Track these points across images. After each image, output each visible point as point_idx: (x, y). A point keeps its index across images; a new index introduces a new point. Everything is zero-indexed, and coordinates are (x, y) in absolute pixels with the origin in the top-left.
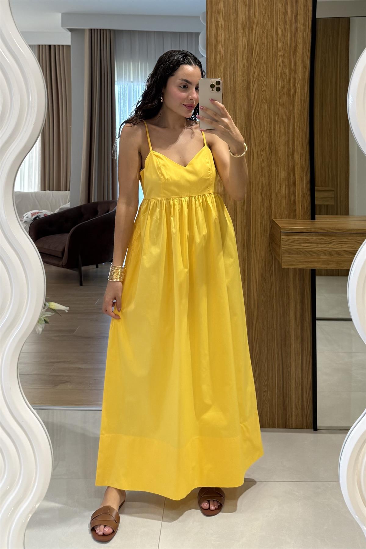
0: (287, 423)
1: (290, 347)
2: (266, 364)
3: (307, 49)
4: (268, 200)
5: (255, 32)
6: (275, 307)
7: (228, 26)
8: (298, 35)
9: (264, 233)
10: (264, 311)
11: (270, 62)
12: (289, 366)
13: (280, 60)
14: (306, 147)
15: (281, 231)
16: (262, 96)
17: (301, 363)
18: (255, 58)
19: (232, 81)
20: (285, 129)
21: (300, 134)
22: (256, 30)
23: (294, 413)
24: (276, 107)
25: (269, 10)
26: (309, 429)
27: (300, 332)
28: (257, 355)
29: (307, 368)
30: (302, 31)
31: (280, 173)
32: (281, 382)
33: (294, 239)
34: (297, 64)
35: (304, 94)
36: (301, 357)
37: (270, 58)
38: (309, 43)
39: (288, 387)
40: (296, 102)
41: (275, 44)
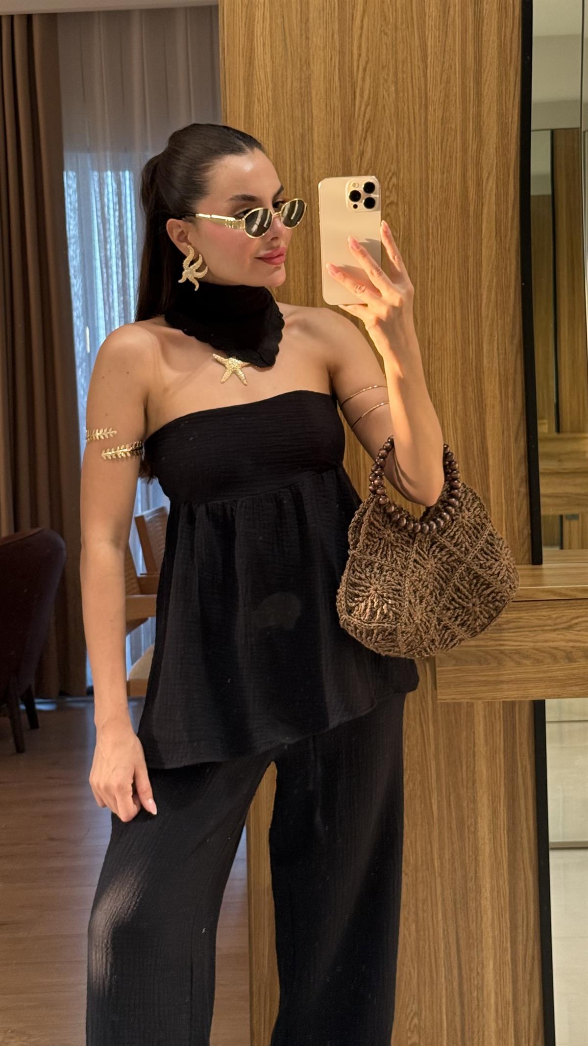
1: (479, 918)
2: (414, 968)
3: (512, 79)
5: (359, 32)
7: (283, 18)
8: (485, 38)
11: (406, 121)
12: (478, 973)
13: (434, 115)
14: (513, 358)
17: (512, 964)
18: (363, 108)
19: (299, 178)
20: (453, 310)
21: (499, 321)
22: (362, 28)
24: (428, 248)
27: (506, 876)
32: (458, 1019)
34: (486, 124)
35: (507, 208)
36: (511, 947)
37: (406, 108)
38: (518, 61)
39: (476, 1033)
40: (483, 232)
41: (419, 67)
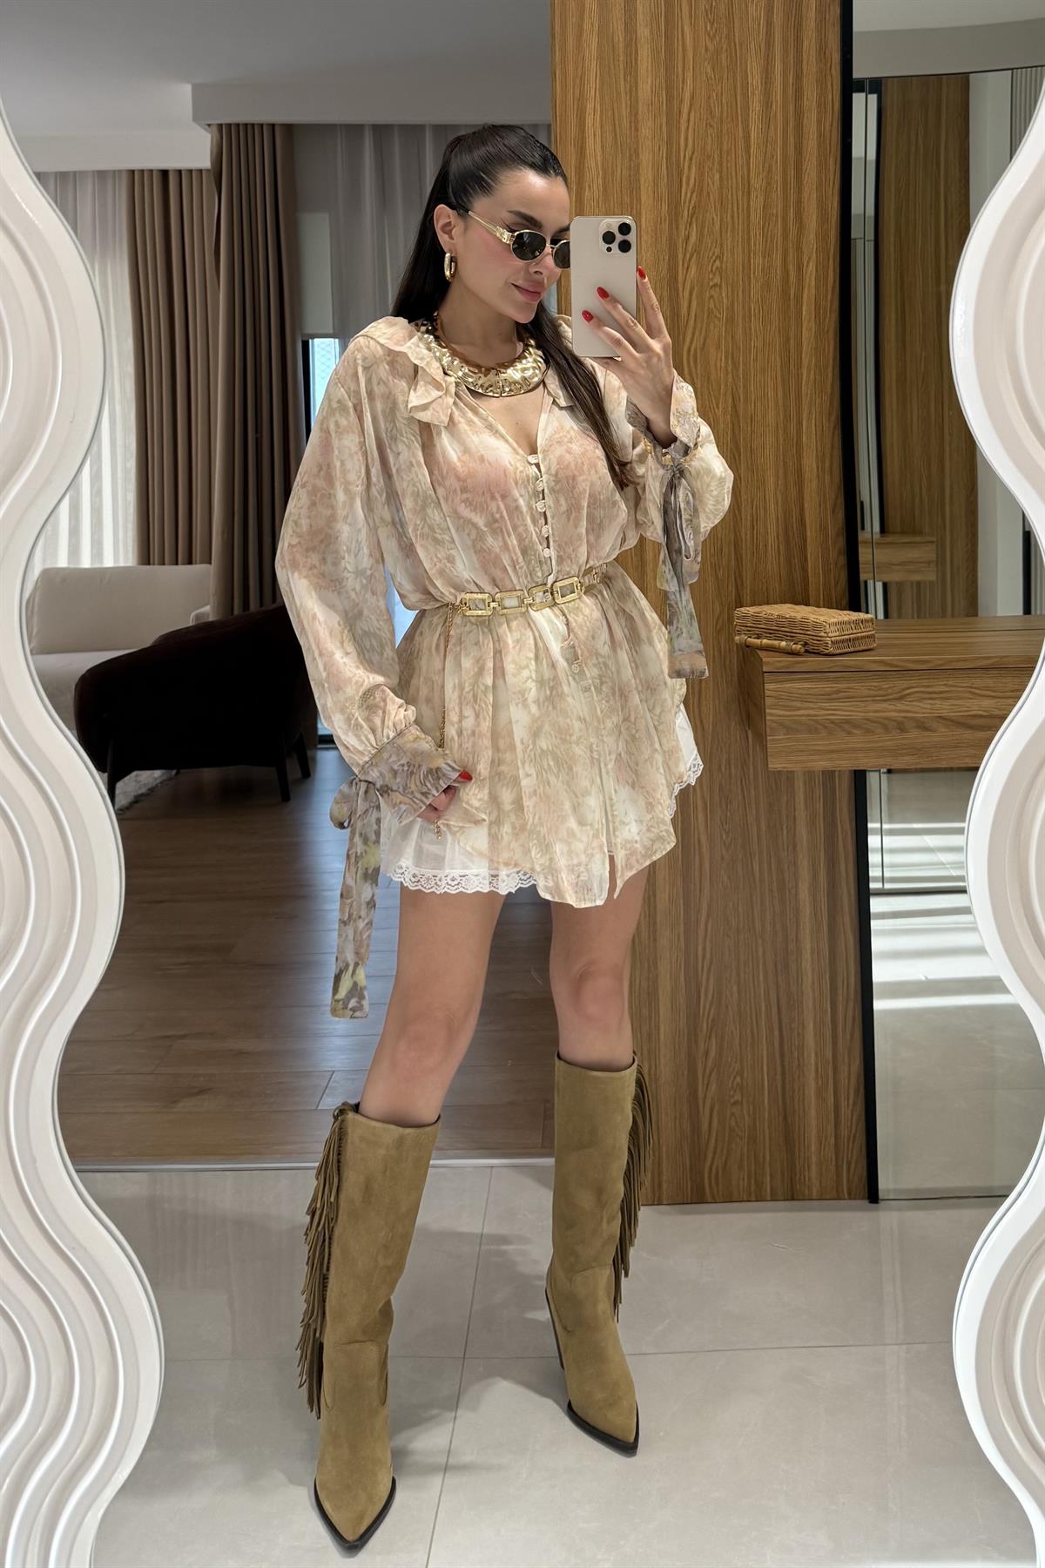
0: (798, 1187)
1: (801, 981)
2: (736, 1029)
3: (832, 168)
4: (734, 584)
5: (686, 125)
6: (757, 875)
7: (614, 111)
8: (805, 130)
9: (724, 675)
10: (729, 886)
11: (730, 206)
12: (799, 1034)
13: (757, 202)
14: (831, 433)
15: (765, 669)
16: (711, 301)
17: (833, 1025)
18: (689, 195)
20: (775, 389)
22: (689, 120)
23: (814, 1159)
24: (750, 329)
25: (724, 62)
26: (855, 1199)
28: (710, 1009)
29: (849, 1037)
30: (814, 117)
31: (765, 508)
32: (779, 1077)
33: (801, 691)
34: (806, 210)
35: (827, 291)
36: (831, 1008)
37: (729, 196)
38: (837, 151)
39: (797, 1090)
40: (804, 313)
41: (742, 156)
